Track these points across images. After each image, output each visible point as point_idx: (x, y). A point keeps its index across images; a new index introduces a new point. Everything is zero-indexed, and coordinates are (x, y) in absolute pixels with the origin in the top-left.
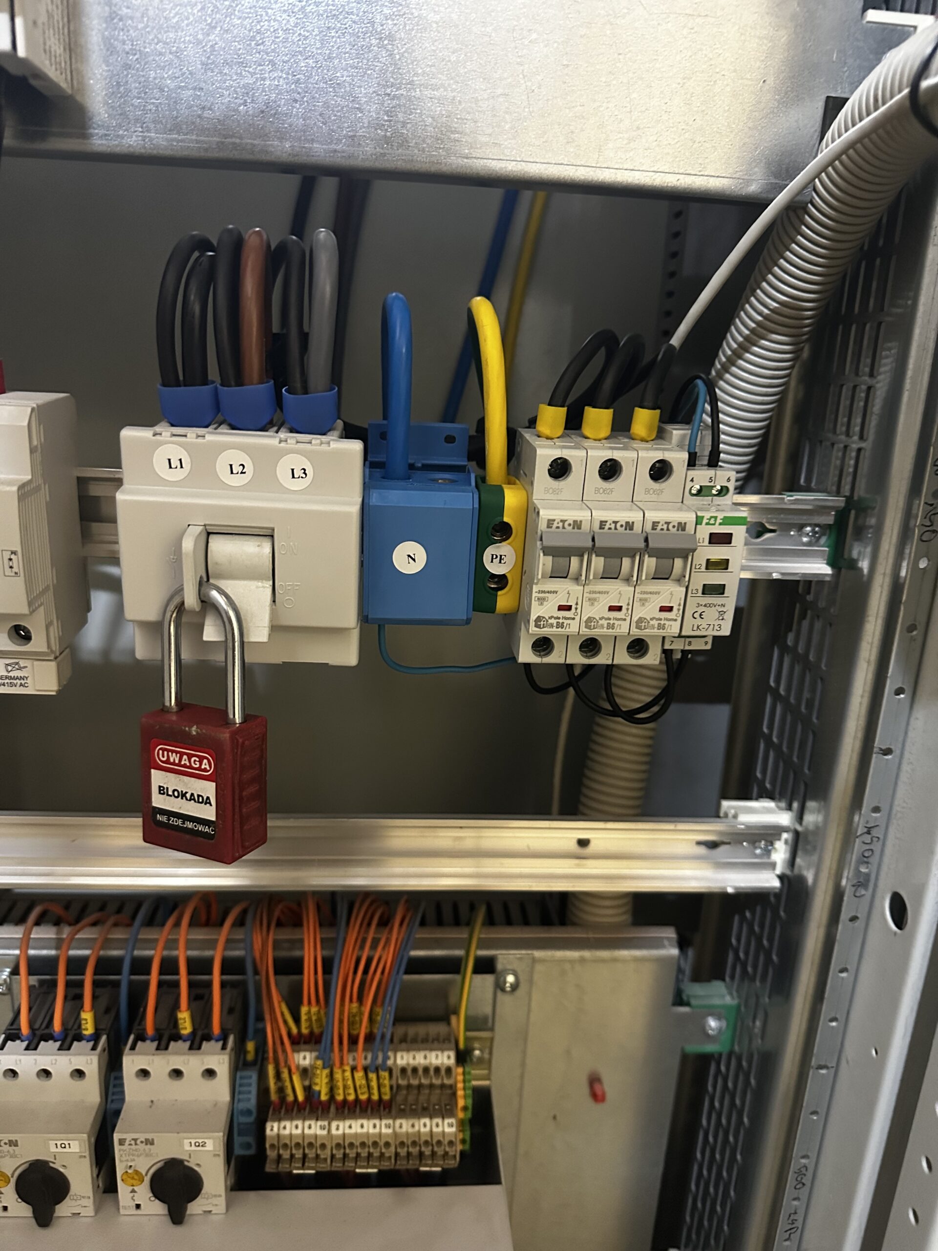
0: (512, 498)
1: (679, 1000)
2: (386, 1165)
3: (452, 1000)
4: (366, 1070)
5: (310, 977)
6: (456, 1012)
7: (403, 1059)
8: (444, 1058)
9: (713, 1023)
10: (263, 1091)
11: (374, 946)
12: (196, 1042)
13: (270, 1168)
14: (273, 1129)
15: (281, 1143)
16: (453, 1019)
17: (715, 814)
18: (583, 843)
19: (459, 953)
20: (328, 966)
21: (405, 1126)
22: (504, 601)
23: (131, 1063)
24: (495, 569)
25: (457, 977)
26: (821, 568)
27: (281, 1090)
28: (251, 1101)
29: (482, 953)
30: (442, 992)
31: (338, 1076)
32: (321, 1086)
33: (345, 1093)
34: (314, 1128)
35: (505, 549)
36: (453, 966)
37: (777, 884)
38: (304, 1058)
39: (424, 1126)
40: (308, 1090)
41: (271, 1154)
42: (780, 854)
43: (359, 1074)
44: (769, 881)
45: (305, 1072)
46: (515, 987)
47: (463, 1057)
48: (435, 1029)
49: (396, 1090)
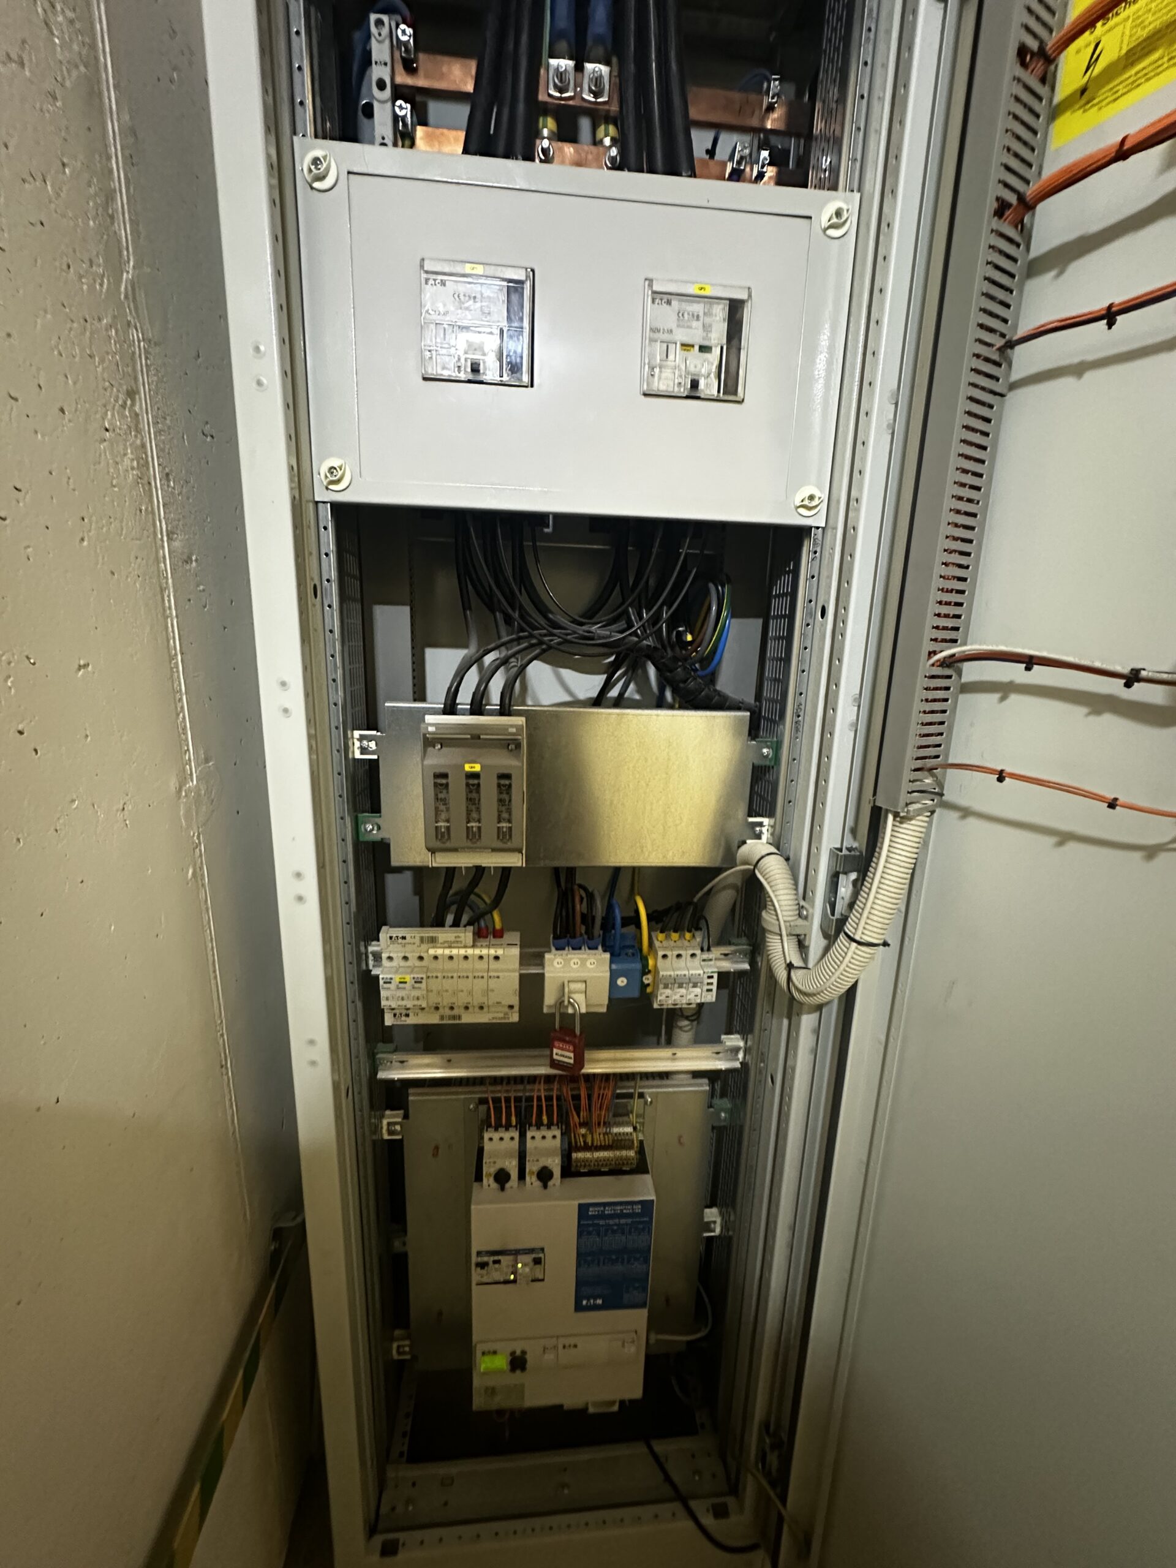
0: (651, 962)
1: (710, 1106)
2: (611, 1167)
3: (629, 1108)
4: (604, 1134)
5: (584, 1101)
6: (632, 1112)
7: (615, 1130)
8: (629, 1130)
9: (723, 1115)
10: (570, 1143)
11: (604, 1089)
12: (549, 1127)
13: (573, 1169)
14: (574, 1155)
15: (577, 1160)
16: (631, 1116)
17: (719, 1041)
18: (674, 1054)
19: (632, 1091)
20: (589, 1097)
21: (618, 1153)
22: (649, 990)
23: (529, 1134)
24: (646, 982)
25: (632, 1101)
26: (746, 966)
27: (576, 1142)
28: (566, 1146)
29: (640, 1090)
30: (625, 1106)
31: (595, 1137)
32: (589, 1140)
33: (597, 1143)
34: (588, 1155)
35: (649, 976)
36: (630, 1096)
37: (739, 1066)
38: (583, 1131)
39: (624, 1153)
40: (585, 1142)
41: (574, 1164)
42: (741, 1055)
43: (602, 1136)
44: (737, 1065)
45: (584, 1136)
46: (651, 1102)
47: (635, 1129)
48: (625, 1119)
49: (614, 1141)
